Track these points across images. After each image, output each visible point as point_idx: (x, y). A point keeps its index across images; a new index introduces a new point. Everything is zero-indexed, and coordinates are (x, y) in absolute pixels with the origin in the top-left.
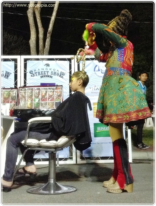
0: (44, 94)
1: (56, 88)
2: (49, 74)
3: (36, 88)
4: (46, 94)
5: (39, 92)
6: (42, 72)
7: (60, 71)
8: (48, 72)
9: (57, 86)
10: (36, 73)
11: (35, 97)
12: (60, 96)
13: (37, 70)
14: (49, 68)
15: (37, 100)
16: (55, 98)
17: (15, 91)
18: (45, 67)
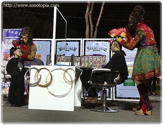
1: (102, 57)
2: (98, 49)
3: (91, 57)
4: (96, 60)
5: (92, 59)
6: (94, 48)
8: (97, 48)
11: (90, 61)
12: (104, 61)
14: (98, 45)
16: (101, 62)
17: (79, 58)
18: (96, 45)
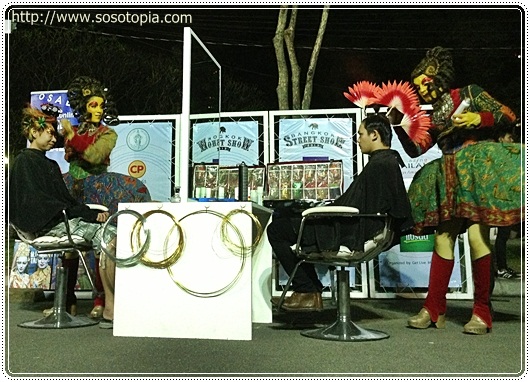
0: (310, 175)
1: (331, 166)
2: (318, 142)
3: (296, 165)
4: (313, 175)
5: (301, 172)
6: (305, 138)
7: (337, 135)
8: (315, 138)
9: (333, 161)
10: (294, 140)
11: (295, 180)
12: (338, 178)
13: (296, 135)
14: (316, 131)
15: (298, 186)
16: (329, 181)
17: (261, 170)
18: (310, 130)
